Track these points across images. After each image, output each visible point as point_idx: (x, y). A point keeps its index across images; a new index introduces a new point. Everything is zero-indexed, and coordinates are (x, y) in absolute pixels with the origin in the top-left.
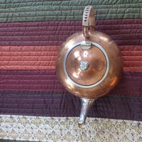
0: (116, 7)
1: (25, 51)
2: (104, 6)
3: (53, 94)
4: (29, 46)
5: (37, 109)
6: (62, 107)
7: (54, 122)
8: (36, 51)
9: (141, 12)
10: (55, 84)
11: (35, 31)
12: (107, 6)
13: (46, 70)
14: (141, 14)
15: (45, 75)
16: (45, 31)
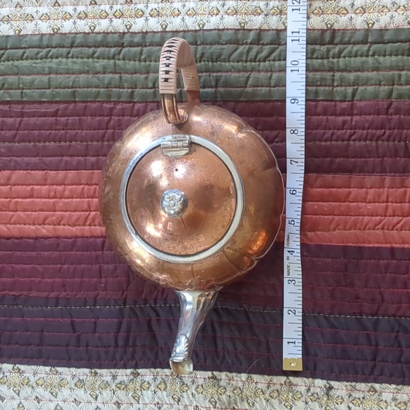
0: (269, 70)
1: (19, 185)
2: (235, 64)
3: (94, 305)
4: (31, 170)
5: (51, 347)
6: (121, 343)
7: (98, 383)
8: (49, 185)
9: (335, 84)
10: (101, 277)
11: (48, 130)
12: (244, 64)
13: (76, 237)
14: (335, 89)
15: (74, 252)
16: (75, 130)
